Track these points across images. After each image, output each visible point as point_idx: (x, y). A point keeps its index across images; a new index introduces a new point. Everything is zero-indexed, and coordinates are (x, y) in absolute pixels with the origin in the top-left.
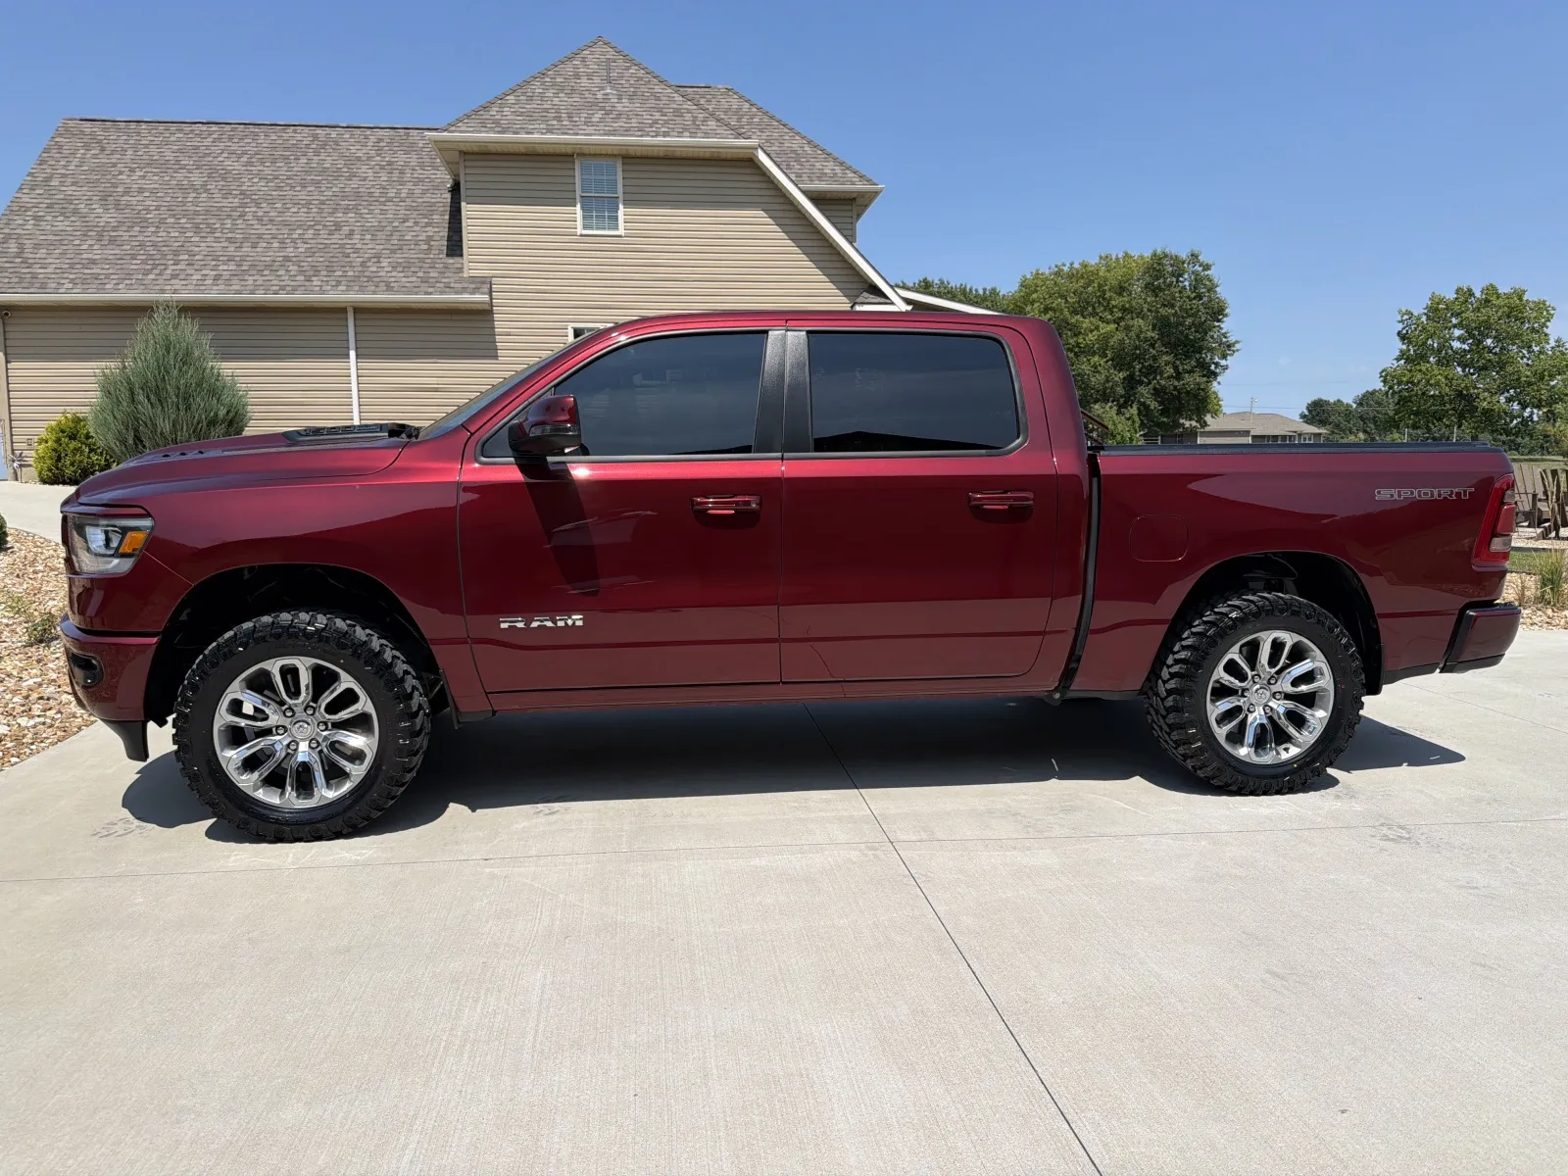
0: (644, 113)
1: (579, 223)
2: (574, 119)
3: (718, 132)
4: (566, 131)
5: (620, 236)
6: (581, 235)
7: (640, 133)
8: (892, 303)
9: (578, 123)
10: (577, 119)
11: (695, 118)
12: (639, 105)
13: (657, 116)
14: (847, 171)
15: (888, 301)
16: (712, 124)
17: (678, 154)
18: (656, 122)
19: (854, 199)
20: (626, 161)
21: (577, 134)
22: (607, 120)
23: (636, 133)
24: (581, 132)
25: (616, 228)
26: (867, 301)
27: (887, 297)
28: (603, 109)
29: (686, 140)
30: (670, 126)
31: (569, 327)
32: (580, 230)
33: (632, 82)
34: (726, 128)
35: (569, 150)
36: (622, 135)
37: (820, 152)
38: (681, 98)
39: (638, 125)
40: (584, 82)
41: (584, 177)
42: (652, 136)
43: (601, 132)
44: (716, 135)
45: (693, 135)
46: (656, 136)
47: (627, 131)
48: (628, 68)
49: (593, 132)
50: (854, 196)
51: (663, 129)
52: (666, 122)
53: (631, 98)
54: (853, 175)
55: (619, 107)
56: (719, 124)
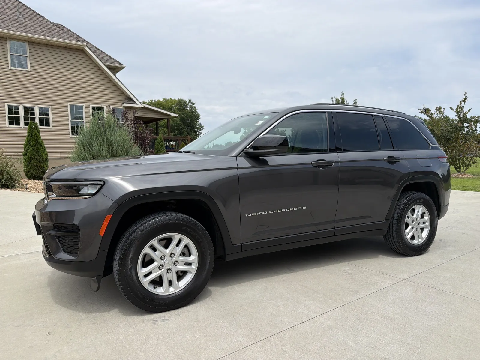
0: (37, 27)
1: (10, 65)
2: (6, 24)
3: (69, 38)
4: (3, 28)
5: (29, 71)
6: (11, 69)
7: (37, 34)
8: (137, 104)
9: (8, 26)
10: (8, 24)
11: (59, 32)
12: (34, 24)
13: (43, 29)
14: (112, 59)
15: (135, 103)
16: (66, 35)
17: (53, 44)
18: (43, 31)
19: (115, 69)
20: (30, 43)
21: (9, 30)
22: (21, 27)
23: (35, 33)
24: (10, 29)
25: (27, 69)
26: (128, 102)
27: (135, 102)
28: (18, 22)
29: (56, 39)
30: (49, 33)
31: (6, 105)
32: (10, 68)
33: (29, 15)
34: (71, 37)
35: (5, 36)
36: (29, 33)
37: (101, 52)
38: (51, 24)
39: (35, 31)
40: (7, 10)
41: (11, 47)
42: (42, 36)
43: (19, 31)
44: (69, 39)
45: (60, 38)
46: (44, 36)
47: (31, 32)
48: (26, 9)
49: (16, 30)
50: (115, 68)
51: (46, 34)
52: (47, 32)
53: (30, 20)
54: (114, 61)
55: (25, 23)
56: (69, 35)
